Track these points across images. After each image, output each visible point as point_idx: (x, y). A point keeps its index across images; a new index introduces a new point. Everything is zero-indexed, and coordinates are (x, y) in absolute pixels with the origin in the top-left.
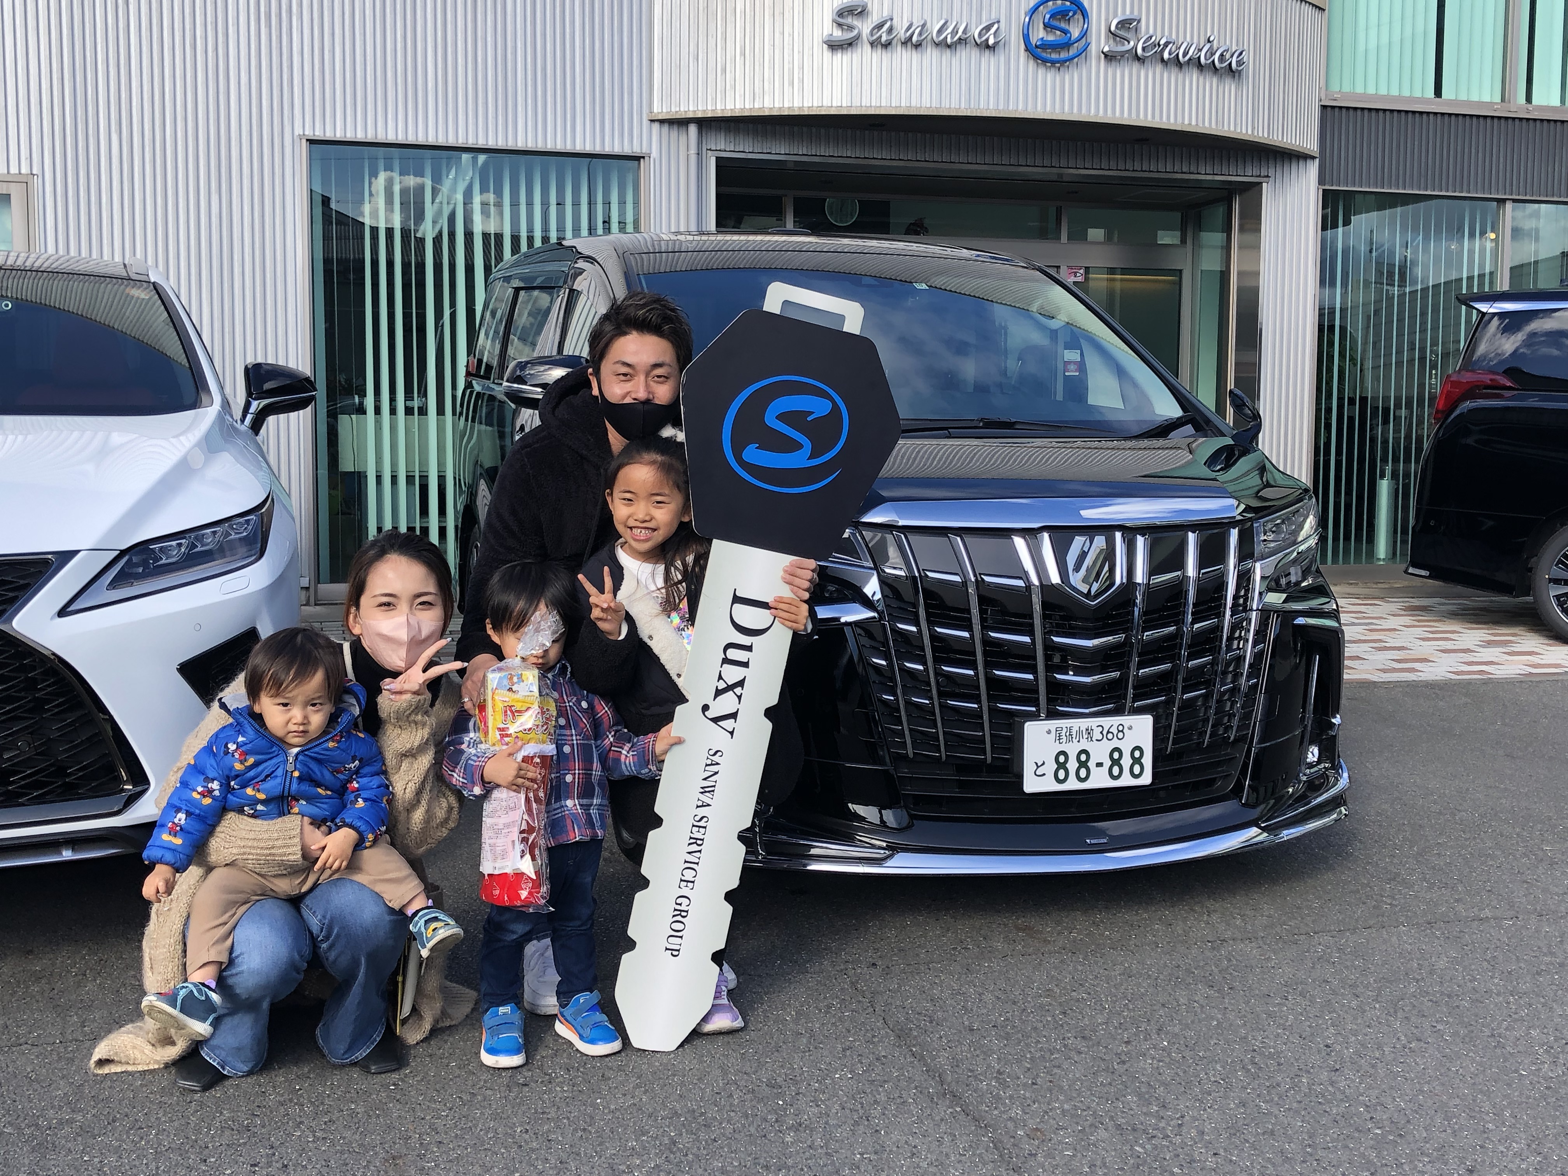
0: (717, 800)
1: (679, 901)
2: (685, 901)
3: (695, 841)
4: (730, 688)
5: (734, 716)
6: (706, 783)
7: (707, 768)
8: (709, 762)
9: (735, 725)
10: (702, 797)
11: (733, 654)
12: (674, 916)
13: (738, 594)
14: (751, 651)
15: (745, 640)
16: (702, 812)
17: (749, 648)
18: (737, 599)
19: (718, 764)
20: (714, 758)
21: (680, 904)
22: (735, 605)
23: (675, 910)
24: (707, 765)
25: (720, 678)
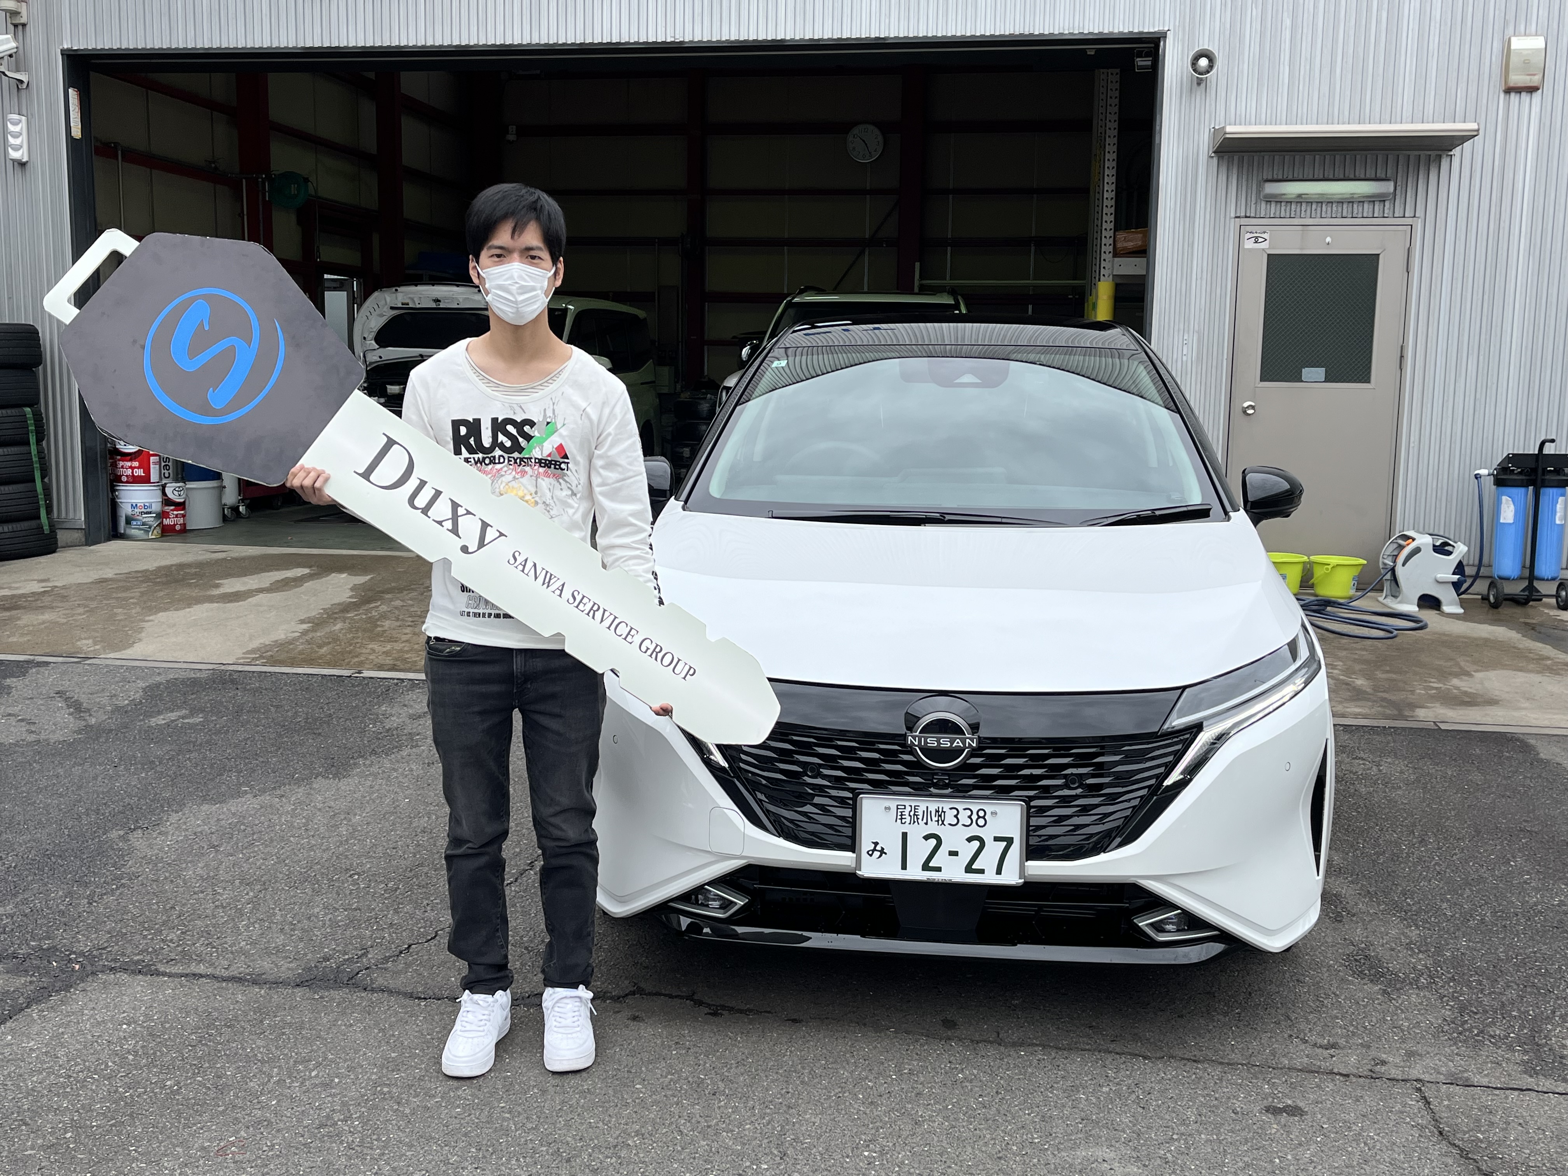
0: (561, 574)
1: (644, 648)
2: (647, 643)
3: (592, 612)
4: (455, 518)
5: (485, 526)
6: (541, 579)
7: (526, 571)
8: (521, 567)
9: (494, 529)
10: (552, 588)
11: (422, 501)
12: (656, 659)
13: (361, 471)
14: (426, 482)
15: (412, 484)
16: (567, 594)
17: (423, 483)
18: (366, 475)
19: (526, 560)
20: (518, 562)
21: (648, 649)
22: (371, 478)
23: (651, 656)
24: (523, 571)
25: (440, 523)
